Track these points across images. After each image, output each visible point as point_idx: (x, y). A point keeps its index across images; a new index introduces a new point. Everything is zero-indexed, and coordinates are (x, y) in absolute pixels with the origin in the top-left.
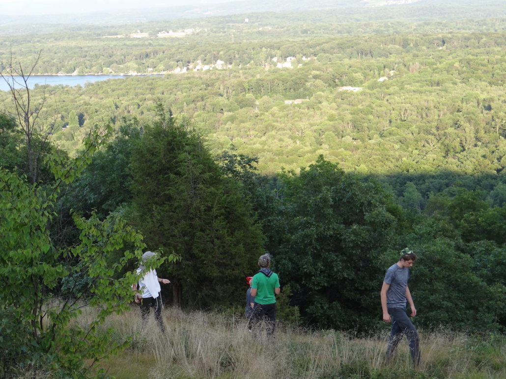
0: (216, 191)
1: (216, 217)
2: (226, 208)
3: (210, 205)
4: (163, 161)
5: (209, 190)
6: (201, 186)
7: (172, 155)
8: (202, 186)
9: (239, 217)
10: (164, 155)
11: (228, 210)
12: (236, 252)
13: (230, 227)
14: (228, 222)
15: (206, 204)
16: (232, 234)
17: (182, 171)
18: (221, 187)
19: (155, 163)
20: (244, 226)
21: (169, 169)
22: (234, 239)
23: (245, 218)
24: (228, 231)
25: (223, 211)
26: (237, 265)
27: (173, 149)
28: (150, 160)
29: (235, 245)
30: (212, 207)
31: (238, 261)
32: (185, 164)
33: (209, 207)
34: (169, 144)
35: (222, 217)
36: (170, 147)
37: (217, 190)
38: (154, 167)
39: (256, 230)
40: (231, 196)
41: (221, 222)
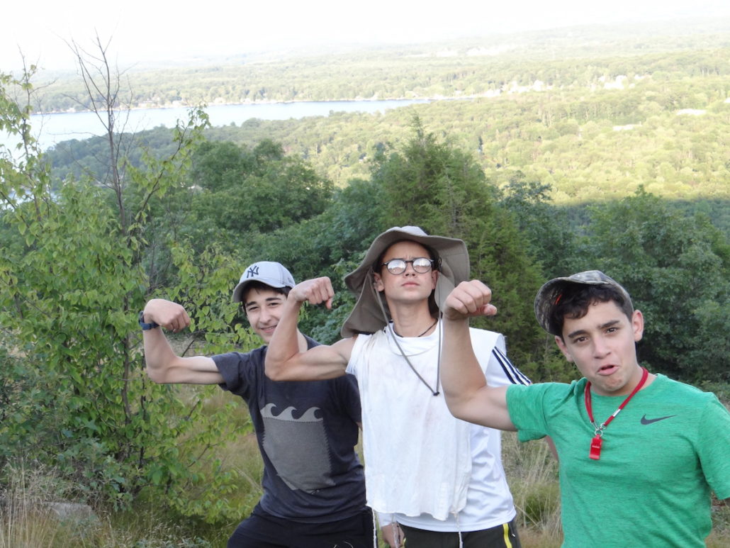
0: (483, 223)
1: (483, 256)
2: (497, 244)
3: (475, 240)
4: (420, 188)
5: (474, 222)
6: (464, 217)
7: (430, 180)
8: (466, 217)
9: (512, 256)
10: (421, 180)
11: (498, 247)
12: (507, 300)
13: (501, 269)
14: (500, 263)
15: (471, 239)
16: (504, 276)
17: (441, 200)
18: (490, 219)
19: (410, 190)
20: (520, 267)
21: (426, 196)
22: (506, 284)
23: (521, 258)
24: (498, 274)
25: (492, 248)
26: (509, 315)
27: (432, 173)
28: (404, 187)
29: (507, 291)
30: (478, 244)
31: (511, 310)
32: (444, 190)
33: (474, 243)
34: (428, 165)
35: (491, 256)
36: (428, 170)
37: (485, 223)
38: (409, 195)
39: (534, 272)
40: (503, 230)
41: (489, 262)
